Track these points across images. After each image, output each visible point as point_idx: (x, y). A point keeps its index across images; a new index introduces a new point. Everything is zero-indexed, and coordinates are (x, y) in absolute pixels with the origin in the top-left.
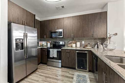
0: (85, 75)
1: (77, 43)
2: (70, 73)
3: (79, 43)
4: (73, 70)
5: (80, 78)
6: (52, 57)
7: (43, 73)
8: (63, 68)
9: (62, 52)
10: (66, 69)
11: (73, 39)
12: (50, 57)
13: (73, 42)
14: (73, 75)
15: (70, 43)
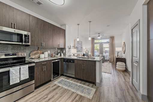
1: (45, 53)
5: (62, 83)
11: (38, 48)
12: (11, 84)
13: (39, 52)
14: (56, 85)
15: (35, 54)
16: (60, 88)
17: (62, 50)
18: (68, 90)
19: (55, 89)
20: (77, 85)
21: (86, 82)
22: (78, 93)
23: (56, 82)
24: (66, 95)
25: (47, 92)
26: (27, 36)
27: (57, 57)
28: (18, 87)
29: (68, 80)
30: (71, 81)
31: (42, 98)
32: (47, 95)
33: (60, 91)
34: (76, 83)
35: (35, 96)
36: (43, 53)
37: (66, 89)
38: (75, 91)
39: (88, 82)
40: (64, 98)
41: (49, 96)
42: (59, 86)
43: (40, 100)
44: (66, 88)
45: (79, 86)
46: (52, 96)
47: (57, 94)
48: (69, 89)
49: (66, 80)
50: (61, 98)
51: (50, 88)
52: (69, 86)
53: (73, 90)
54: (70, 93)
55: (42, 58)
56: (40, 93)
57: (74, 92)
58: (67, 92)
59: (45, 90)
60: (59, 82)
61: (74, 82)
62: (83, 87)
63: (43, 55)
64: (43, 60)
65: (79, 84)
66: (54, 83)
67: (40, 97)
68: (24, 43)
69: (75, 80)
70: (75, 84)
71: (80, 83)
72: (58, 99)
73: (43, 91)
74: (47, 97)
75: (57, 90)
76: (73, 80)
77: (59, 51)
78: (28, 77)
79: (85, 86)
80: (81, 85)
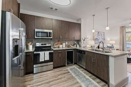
0: (74, 67)
1: (63, 44)
2: (64, 70)
3: (65, 44)
4: (64, 67)
5: (73, 70)
6: (44, 61)
7: (39, 82)
8: (55, 69)
9: (54, 53)
10: (58, 69)
11: (59, 40)
12: (40, 61)
13: (59, 43)
14: (67, 70)
15: (57, 44)
16: (69, 74)
17: (78, 41)
18: (74, 78)
19: (65, 73)
20: (85, 77)
21: (97, 78)
22: (82, 85)
23: (68, 68)
24: (71, 81)
25: (59, 73)
26: (50, 33)
27: (72, 47)
28: (44, 64)
29: (79, 70)
30: (81, 71)
31: (55, 76)
32: (58, 75)
33: (68, 76)
34: (85, 75)
35: (52, 73)
36: (62, 44)
37: (73, 77)
38: (80, 82)
39: (99, 79)
40: (68, 83)
41: (59, 77)
42: (69, 72)
43: (53, 76)
44: (74, 75)
45: (86, 79)
46: (61, 78)
47: (65, 77)
48: (76, 77)
49: (78, 69)
50: (66, 82)
51: (62, 71)
52: (77, 75)
53: (78, 80)
54: (75, 82)
55: (61, 48)
56: (55, 72)
57: (78, 82)
58: (73, 80)
59: (59, 71)
60: (71, 69)
61: (83, 73)
62: (90, 81)
63: (62, 45)
64: (61, 49)
65: (87, 77)
66: (67, 68)
67: (54, 75)
68: (49, 38)
69: (86, 71)
70: (83, 75)
71: (90, 77)
72: (63, 82)
73: (58, 71)
74: (57, 77)
75: (66, 75)
76: (84, 71)
77: (76, 42)
78: (49, 59)
79: (93, 81)
80: (89, 78)
